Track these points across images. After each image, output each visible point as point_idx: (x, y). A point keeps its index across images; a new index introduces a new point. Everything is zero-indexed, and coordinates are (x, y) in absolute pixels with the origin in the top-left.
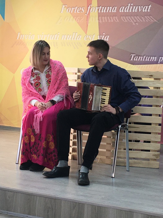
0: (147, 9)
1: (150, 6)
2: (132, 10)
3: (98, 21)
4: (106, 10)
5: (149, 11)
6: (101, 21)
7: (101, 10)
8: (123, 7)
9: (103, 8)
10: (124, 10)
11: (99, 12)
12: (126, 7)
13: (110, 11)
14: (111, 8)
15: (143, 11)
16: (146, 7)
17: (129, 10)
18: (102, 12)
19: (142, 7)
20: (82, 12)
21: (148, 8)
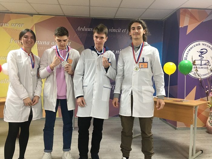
1: (70, 43)
3: (37, 49)
4: (43, 43)
6: (39, 49)
7: (39, 43)
9: (40, 42)
10: (54, 44)
11: (38, 44)
13: (45, 44)
14: (46, 42)
18: (40, 44)
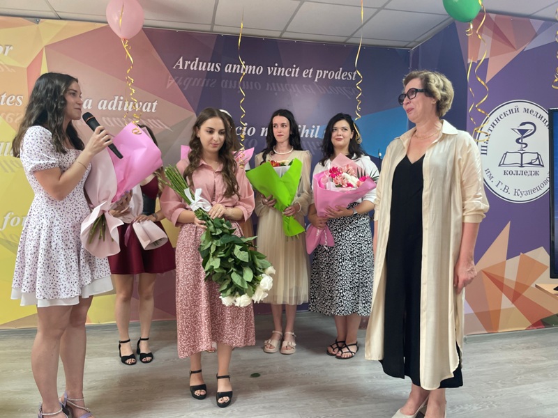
0: (151, 108)
1: (155, 104)
2: (123, 107)
5: (153, 111)
8: (106, 102)
10: (107, 106)
12: (111, 103)
15: (144, 110)
16: (147, 105)
17: (117, 107)
19: (141, 104)
20: (19, 104)
21: (152, 106)
